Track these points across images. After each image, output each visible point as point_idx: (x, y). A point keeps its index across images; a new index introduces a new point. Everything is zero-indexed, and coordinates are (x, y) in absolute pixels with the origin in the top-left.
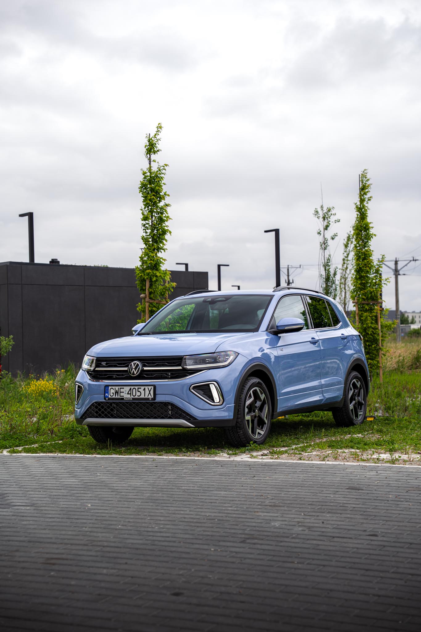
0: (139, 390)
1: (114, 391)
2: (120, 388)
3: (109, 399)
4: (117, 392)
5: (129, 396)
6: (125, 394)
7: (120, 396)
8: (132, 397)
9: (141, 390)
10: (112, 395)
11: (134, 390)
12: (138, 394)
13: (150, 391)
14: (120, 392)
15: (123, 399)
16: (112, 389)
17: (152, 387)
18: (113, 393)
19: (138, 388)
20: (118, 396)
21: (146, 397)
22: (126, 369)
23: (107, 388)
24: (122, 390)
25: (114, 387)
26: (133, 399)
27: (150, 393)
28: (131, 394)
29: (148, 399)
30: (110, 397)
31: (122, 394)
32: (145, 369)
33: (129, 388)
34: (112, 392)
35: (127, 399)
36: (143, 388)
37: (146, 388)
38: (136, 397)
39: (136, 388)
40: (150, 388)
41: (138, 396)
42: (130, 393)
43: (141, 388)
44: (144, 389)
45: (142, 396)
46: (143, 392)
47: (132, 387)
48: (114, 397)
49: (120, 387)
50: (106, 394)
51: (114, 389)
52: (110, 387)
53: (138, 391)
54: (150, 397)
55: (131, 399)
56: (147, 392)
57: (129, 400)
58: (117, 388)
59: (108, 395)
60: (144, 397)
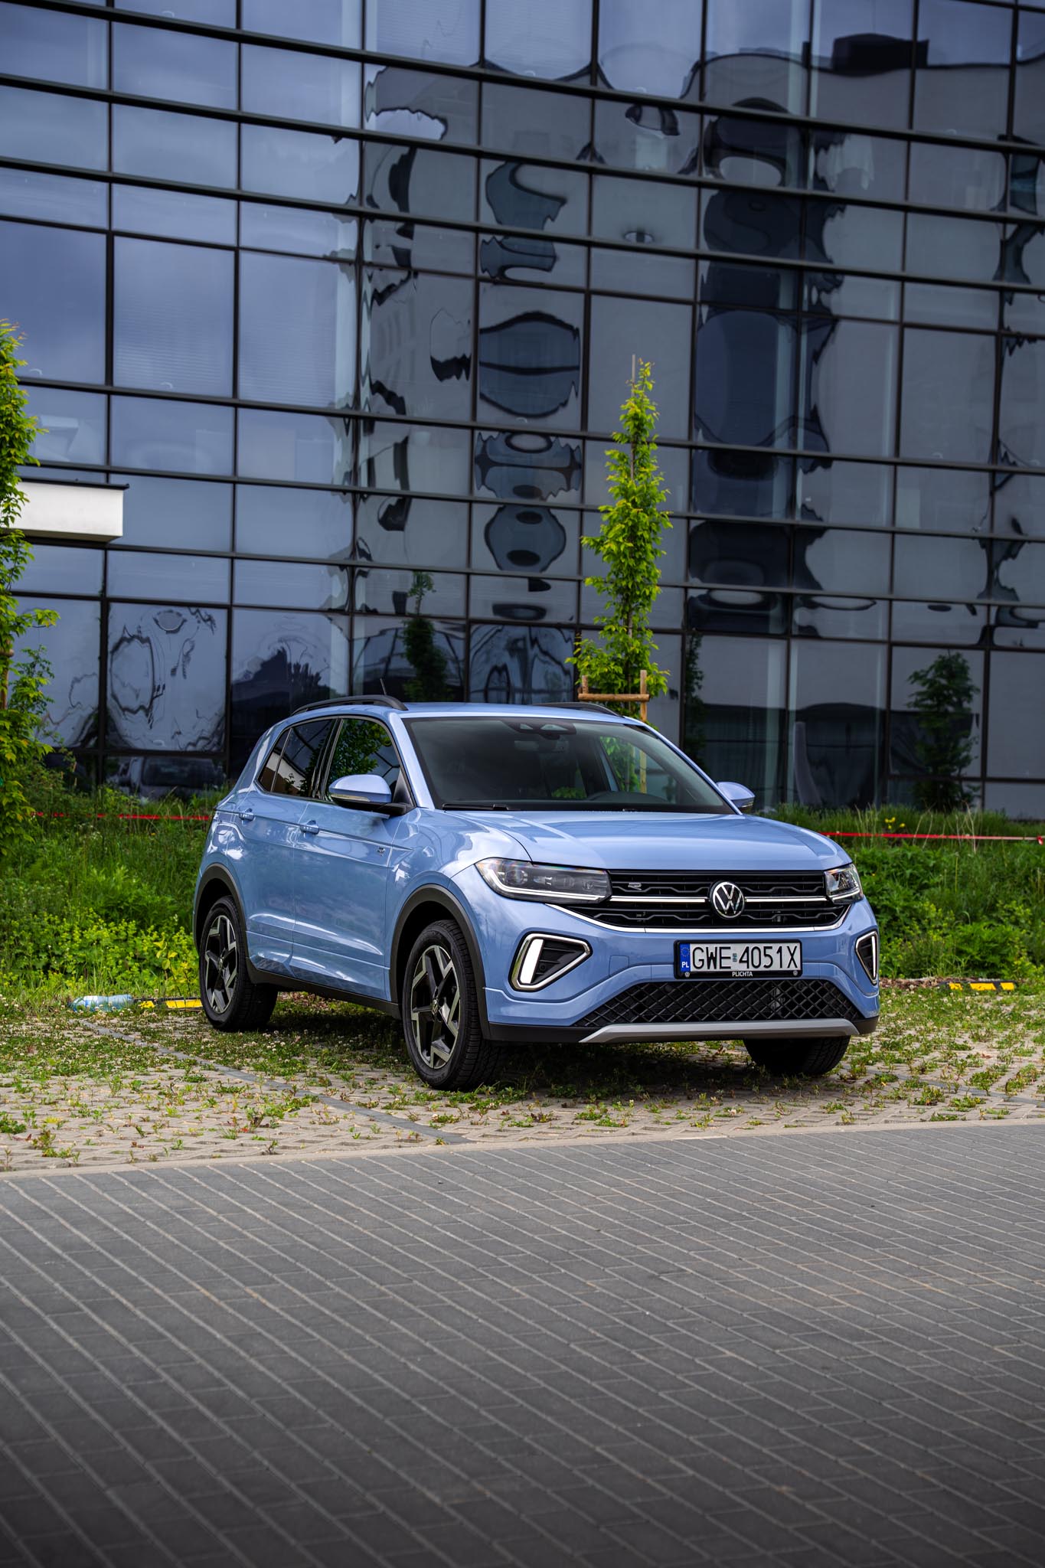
0: (768, 952)
1: (703, 957)
2: (720, 949)
3: (693, 975)
4: (711, 958)
5: (743, 967)
6: (734, 962)
7: (721, 968)
8: (752, 968)
9: (773, 952)
10: (699, 964)
11: (756, 952)
12: (766, 961)
13: (792, 955)
14: (721, 958)
15: (729, 975)
16: (698, 952)
17: (798, 945)
18: (702, 961)
19: (765, 948)
20: (715, 968)
21: (785, 968)
23: (683, 948)
24: (725, 953)
25: (704, 946)
26: (755, 975)
27: (792, 959)
28: (747, 962)
29: (790, 973)
30: (693, 969)
31: (725, 963)
32: (752, 900)
33: (744, 946)
34: (698, 959)
35: (739, 975)
36: (776, 947)
37: (784, 946)
38: (762, 968)
39: (761, 946)
40: (792, 946)
41: (764, 967)
42: (745, 959)
43: (770, 948)
44: (780, 951)
45: (776, 967)
46: (776, 958)
47: (751, 946)
48: (705, 969)
49: (719, 946)
50: (684, 964)
51: (704, 950)
52: (693, 947)
53: (766, 955)
54: (793, 967)
55: (750, 974)
56: (786, 957)
57: (744, 977)
58: (712, 948)
59: (688, 965)
60: (778, 969)
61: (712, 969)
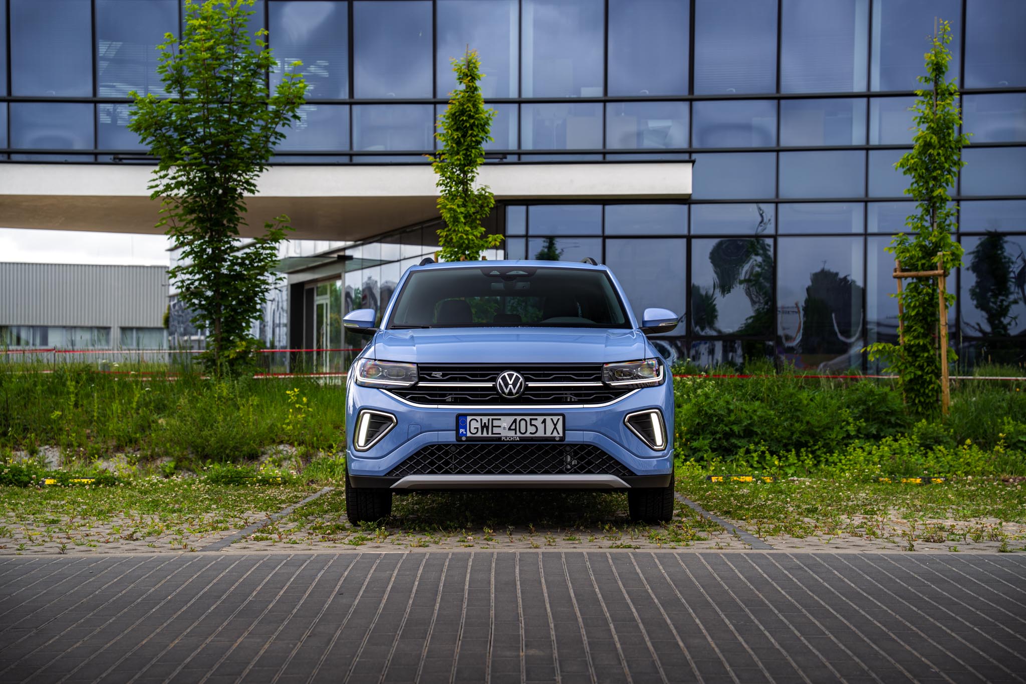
0: (533, 422)
1: (478, 425)
2: (493, 419)
3: (469, 439)
4: (484, 427)
5: (512, 433)
6: (504, 428)
7: (492, 433)
8: (518, 434)
9: (538, 422)
10: (474, 431)
11: (523, 423)
12: (531, 429)
13: (555, 425)
14: (493, 426)
15: (499, 439)
16: (473, 422)
17: (561, 418)
18: (477, 428)
19: (531, 420)
20: (488, 434)
21: (548, 434)
22: (490, 385)
23: (461, 419)
24: (496, 423)
25: (478, 418)
26: (522, 439)
27: (555, 428)
28: (515, 430)
29: (553, 439)
30: (469, 434)
31: (496, 430)
32: (531, 384)
33: (513, 418)
34: (473, 428)
35: (508, 439)
36: (541, 419)
37: (548, 418)
38: (528, 435)
39: (528, 418)
40: (555, 418)
41: (531, 433)
42: (513, 427)
43: (536, 419)
44: (544, 421)
45: (540, 434)
46: (541, 427)
47: (519, 418)
48: (479, 434)
49: (491, 418)
50: (461, 430)
51: (479, 421)
52: (469, 418)
53: (531, 425)
54: (555, 434)
55: (518, 439)
56: (550, 426)
57: (512, 441)
58: (485, 419)
59: (466, 431)
60: (543, 435)
61: (485, 434)
